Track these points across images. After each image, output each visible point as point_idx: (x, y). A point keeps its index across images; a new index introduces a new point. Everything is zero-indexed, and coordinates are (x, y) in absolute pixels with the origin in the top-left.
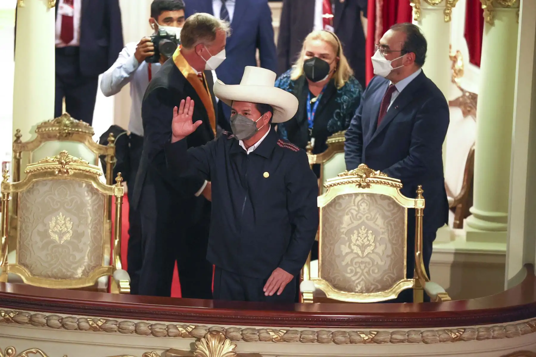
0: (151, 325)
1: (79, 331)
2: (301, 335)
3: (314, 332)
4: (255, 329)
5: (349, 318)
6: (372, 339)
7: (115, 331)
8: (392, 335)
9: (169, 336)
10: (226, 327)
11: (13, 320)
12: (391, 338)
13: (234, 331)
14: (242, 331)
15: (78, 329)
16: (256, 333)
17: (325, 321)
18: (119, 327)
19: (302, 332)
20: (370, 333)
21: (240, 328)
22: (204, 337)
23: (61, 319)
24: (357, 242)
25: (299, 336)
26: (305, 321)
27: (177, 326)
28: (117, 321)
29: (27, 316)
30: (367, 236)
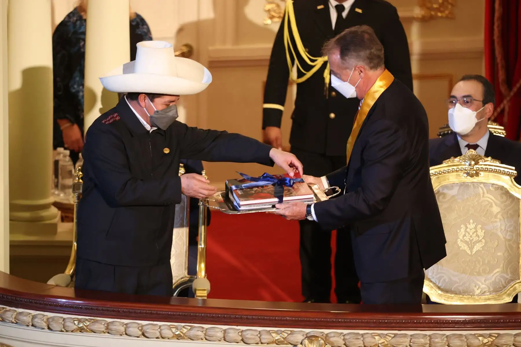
0: (242, 331)
1: (161, 339)
2: (411, 339)
3: (426, 335)
4: (358, 333)
5: (466, 318)
6: (492, 342)
7: (202, 339)
8: (515, 338)
9: (262, 343)
10: (326, 331)
11: (87, 328)
12: (515, 341)
13: (334, 337)
14: (344, 336)
15: (160, 337)
16: (359, 337)
17: (437, 323)
18: (205, 334)
19: (411, 336)
20: (490, 336)
21: (342, 333)
22: (301, 344)
23: (141, 327)
24: (465, 237)
25: (409, 339)
26: (415, 323)
27: (271, 332)
28: (203, 328)
29: (103, 323)
30: (476, 231)
